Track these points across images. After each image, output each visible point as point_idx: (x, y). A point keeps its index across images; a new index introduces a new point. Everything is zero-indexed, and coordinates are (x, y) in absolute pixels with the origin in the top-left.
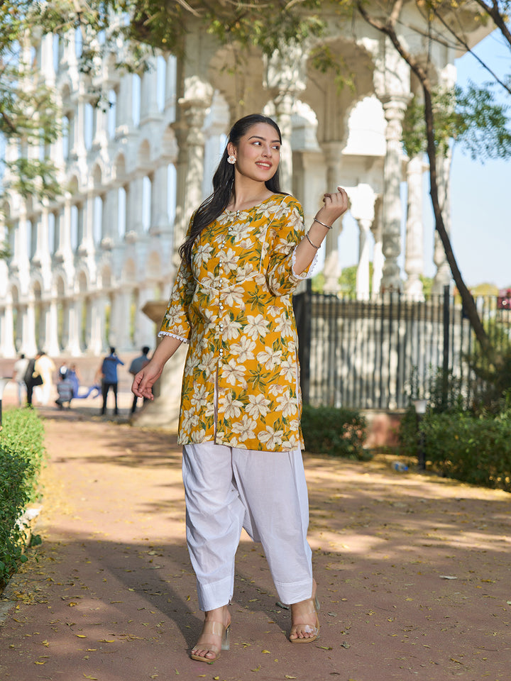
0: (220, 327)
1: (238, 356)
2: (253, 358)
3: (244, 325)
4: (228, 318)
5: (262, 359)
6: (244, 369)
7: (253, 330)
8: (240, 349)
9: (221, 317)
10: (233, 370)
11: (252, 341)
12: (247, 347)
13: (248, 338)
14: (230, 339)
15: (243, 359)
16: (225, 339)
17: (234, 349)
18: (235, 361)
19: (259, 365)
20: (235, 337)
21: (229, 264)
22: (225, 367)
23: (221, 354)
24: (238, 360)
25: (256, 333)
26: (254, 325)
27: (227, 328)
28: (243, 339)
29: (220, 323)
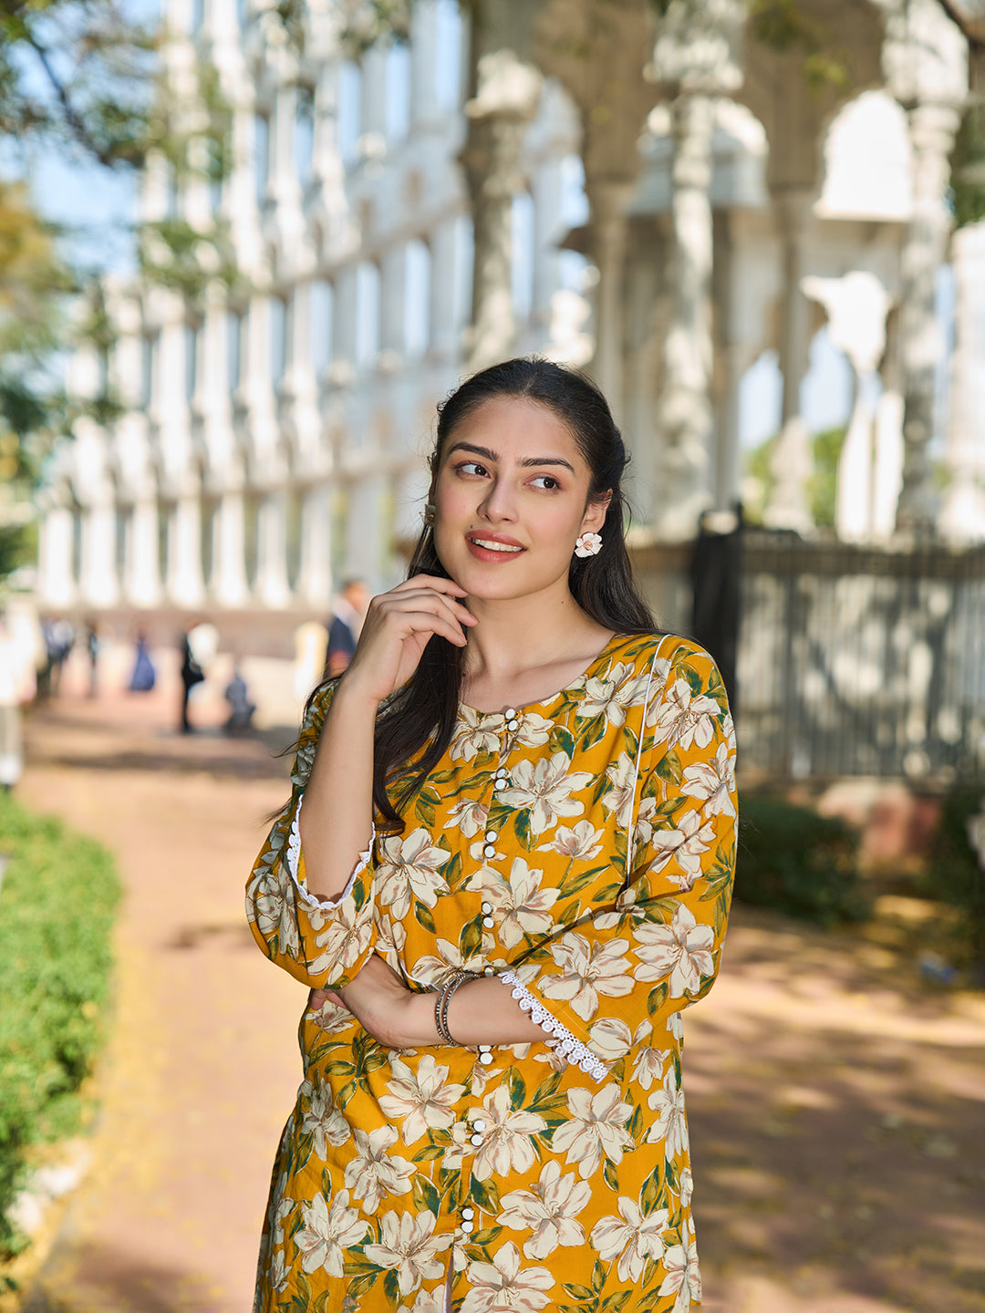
0: (471, 1130)
1: (527, 1235)
2: (580, 1241)
3: (554, 1123)
4: (503, 1095)
5: (608, 1244)
6: (549, 1282)
7: (584, 1140)
8: (535, 1208)
9: (477, 1090)
10: (508, 1284)
11: (579, 1179)
12: (560, 1200)
13: (566, 1169)
14: (504, 1173)
15: (545, 1245)
16: (482, 1174)
17: (515, 1210)
18: (518, 1251)
19: (598, 1266)
20: (522, 1167)
21: (521, 916)
22: (478, 1271)
23: (468, 1227)
24: (528, 1248)
25: (593, 1152)
26: (591, 1122)
27: (497, 1132)
28: (551, 1171)
29: (472, 1115)
